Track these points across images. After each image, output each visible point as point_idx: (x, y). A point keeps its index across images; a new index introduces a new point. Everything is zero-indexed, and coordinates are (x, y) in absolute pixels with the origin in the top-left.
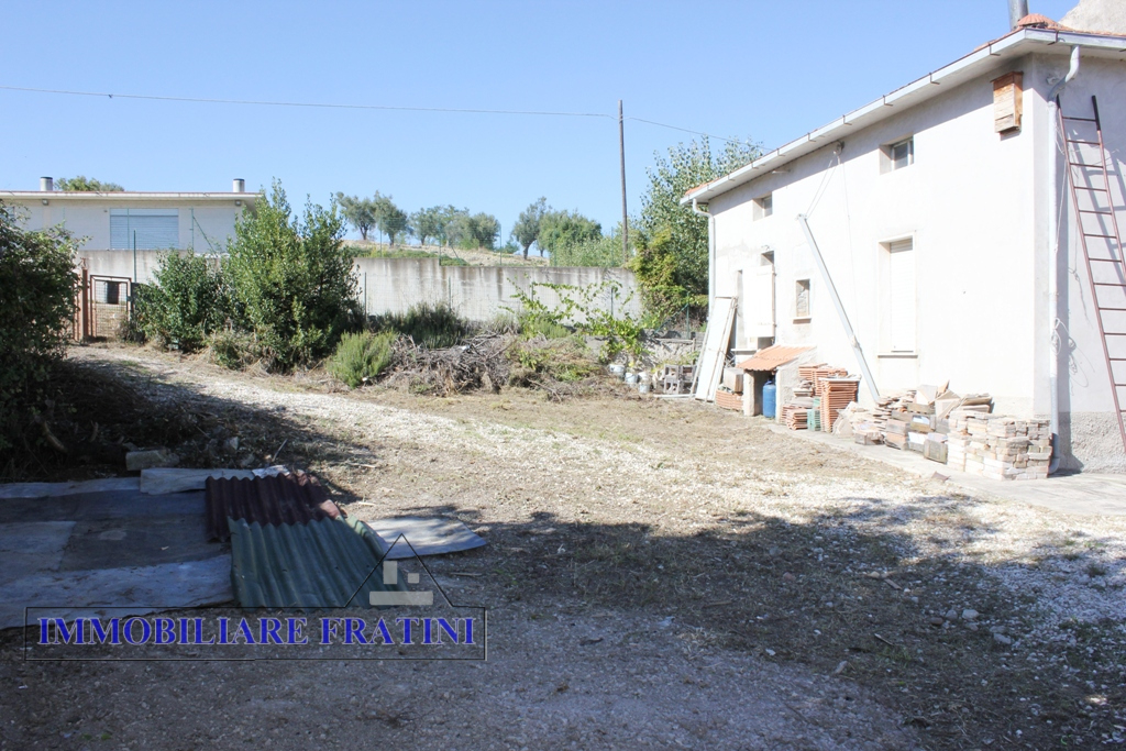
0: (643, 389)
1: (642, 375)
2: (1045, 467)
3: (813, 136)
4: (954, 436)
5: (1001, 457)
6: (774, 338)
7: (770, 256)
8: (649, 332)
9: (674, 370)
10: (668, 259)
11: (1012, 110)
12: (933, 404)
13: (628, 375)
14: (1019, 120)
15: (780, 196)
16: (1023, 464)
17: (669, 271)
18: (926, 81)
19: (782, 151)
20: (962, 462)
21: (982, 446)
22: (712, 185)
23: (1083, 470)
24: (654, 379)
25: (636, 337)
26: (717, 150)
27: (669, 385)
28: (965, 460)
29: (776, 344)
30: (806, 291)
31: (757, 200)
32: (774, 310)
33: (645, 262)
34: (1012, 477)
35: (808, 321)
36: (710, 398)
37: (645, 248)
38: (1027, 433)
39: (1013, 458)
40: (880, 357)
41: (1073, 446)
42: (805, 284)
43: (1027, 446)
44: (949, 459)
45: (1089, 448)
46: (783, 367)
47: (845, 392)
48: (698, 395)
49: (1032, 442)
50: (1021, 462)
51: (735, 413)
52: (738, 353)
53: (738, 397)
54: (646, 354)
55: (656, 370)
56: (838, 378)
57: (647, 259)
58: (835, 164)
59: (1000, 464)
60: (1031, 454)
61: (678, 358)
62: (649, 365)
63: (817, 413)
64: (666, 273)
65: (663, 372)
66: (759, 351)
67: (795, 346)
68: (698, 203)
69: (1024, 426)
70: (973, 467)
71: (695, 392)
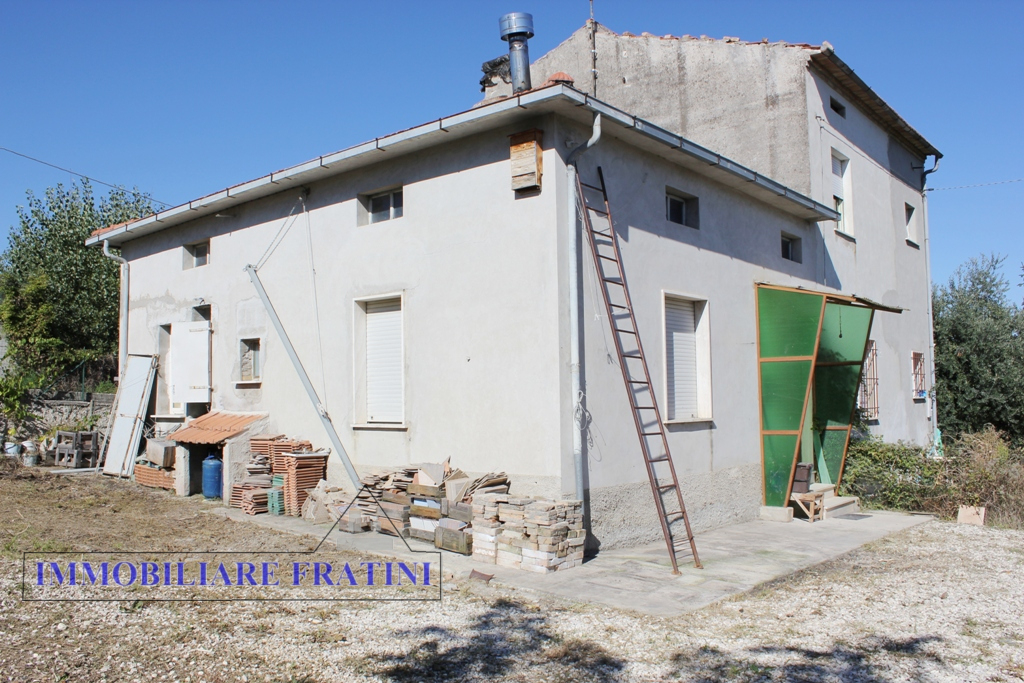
0: (28, 462)
1: (26, 444)
2: (580, 552)
3: (276, 178)
4: (481, 524)
5: (545, 547)
6: (209, 404)
7: (204, 311)
8: (34, 391)
9: (67, 437)
10: (43, 308)
11: (534, 168)
12: (443, 485)
13: (8, 445)
14: (540, 180)
15: (221, 244)
16: (563, 553)
17: (44, 322)
18: (435, 127)
19: (232, 192)
20: (493, 554)
21: (519, 536)
22: (133, 226)
23: (600, 548)
24: (42, 449)
25: (18, 399)
26: (100, 197)
27: (62, 456)
28: (497, 550)
29: (213, 410)
30: (252, 352)
31: (187, 247)
32: (210, 372)
33: (16, 310)
34: (554, 568)
35: (257, 386)
36: (124, 473)
37: (17, 294)
38: (565, 518)
39: (555, 547)
40: (354, 429)
41: (592, 524)
42: (253, 344)
43: (565, 532)
44: (475, 550)
45: (604, 524)
46: (233, 440)
47: (313, 468)
48: (106, 469)
49: (571, 526)
50: (562, 551)
51: (163, 492)
52: (159, 420)
53: (167, 473)
54: (30, 418)
55: (44, 438)
56: (305, 453)
57: (18, 308)
58: (299, 211)
59: (543, 555)
60: (570, 541)
61: (73, 424)
62: (34, 431)
63: (281, 495)
64: (41, 324)
65: (54, 441)
66: (189, 419)
67: (239, 414)
68: (111, 247)
69: (563, 510)
70: (508, 559)
71: (102, 465)
